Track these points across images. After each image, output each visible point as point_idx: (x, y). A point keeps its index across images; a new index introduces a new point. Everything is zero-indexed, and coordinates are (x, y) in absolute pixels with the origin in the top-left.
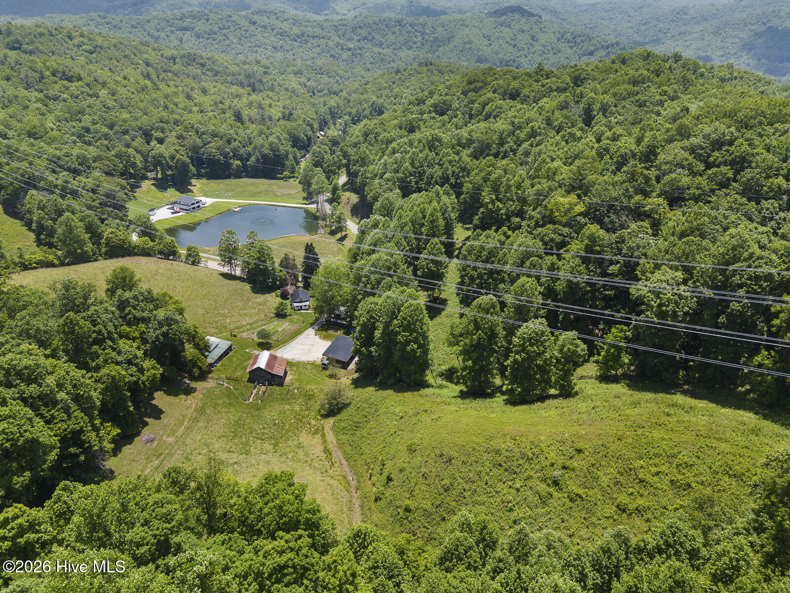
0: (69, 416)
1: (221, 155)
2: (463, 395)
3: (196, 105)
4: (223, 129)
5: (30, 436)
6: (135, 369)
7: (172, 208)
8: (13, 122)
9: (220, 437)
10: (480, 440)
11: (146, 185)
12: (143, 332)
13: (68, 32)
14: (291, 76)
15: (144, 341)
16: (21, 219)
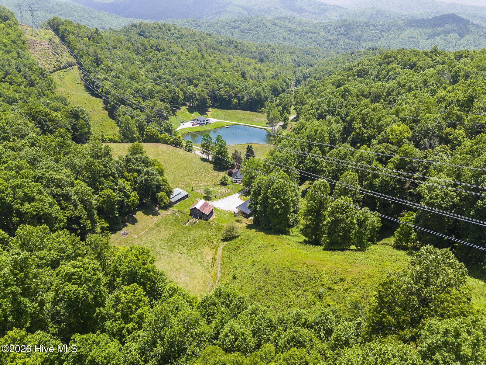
0: (76, 208)
1: (227, 95)
2: (304, 242)
3: (222, 68)
4: (232, 81)
5: (47, 212)
6: (122, 194)
7: (193, 122)
8: (125, 71)
9: (161, 240)
11: (184, 109)
12: (136, 177)
13: (169, 26)
14: (287, 54)
15: (136, 182)
16: (115, 120)
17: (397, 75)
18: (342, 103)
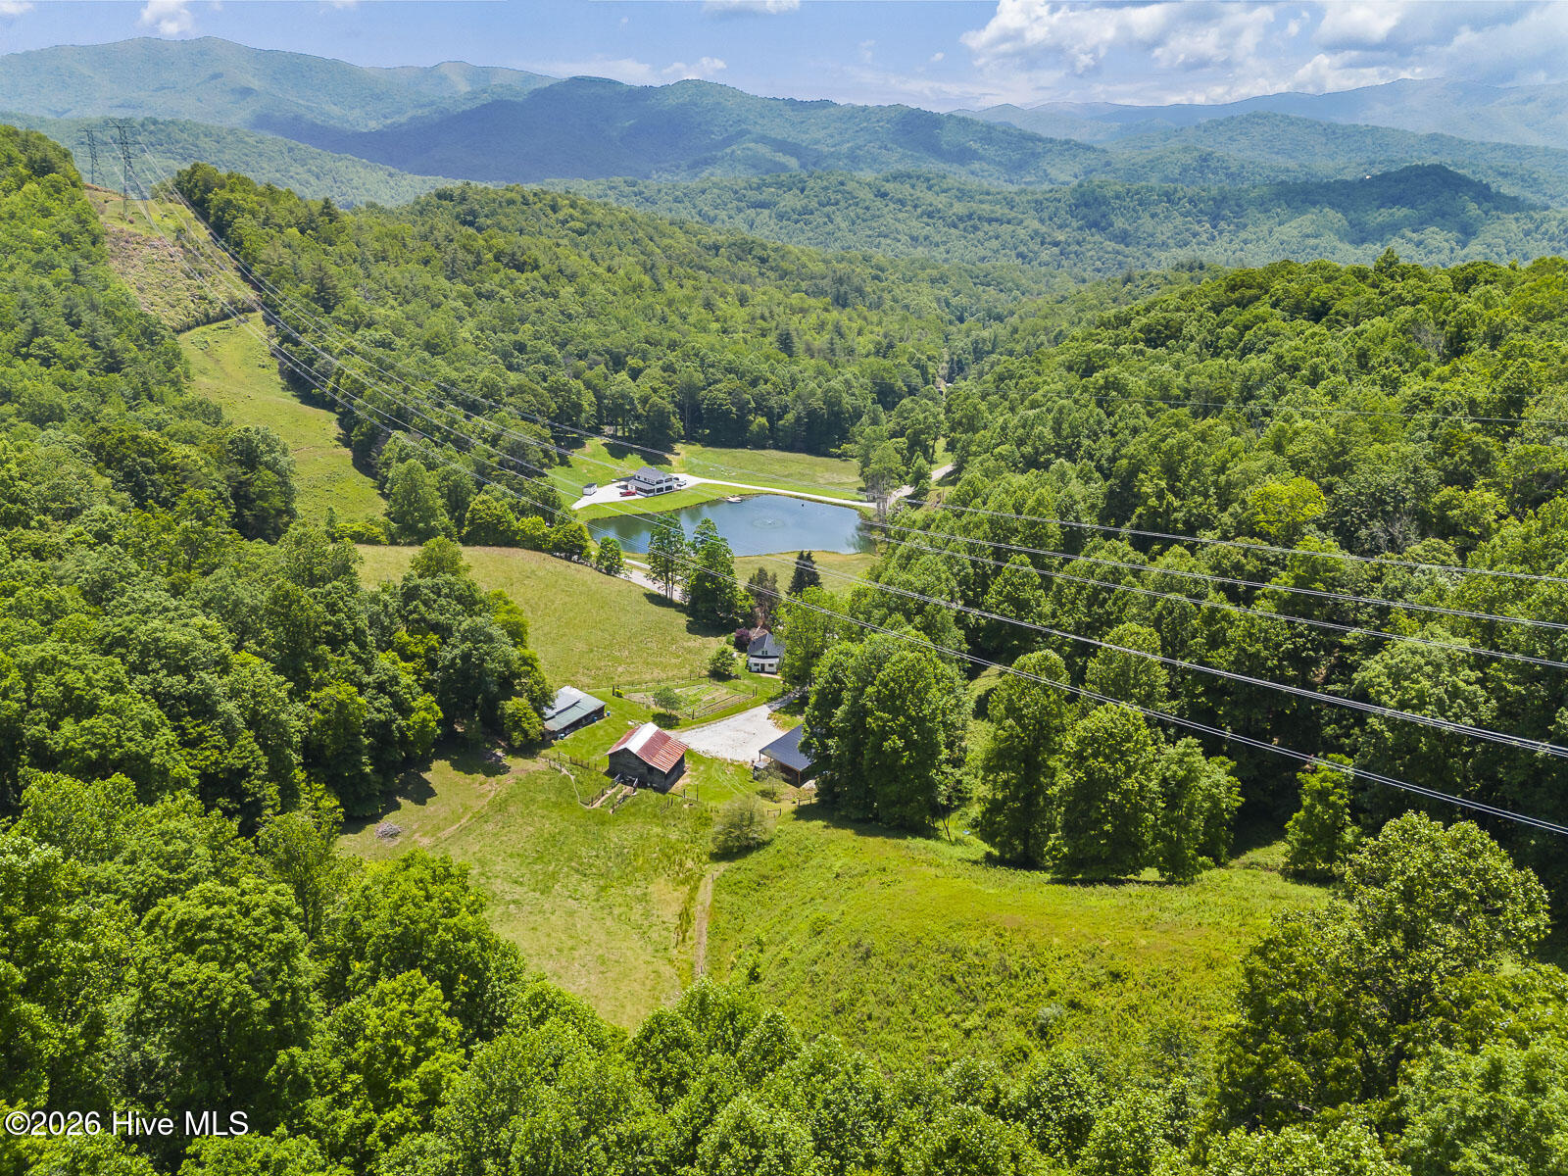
0: (231, 743)
1: (733, 404)
3: (717, 320)
4: (749, 360)
5: (134, 749)
6: (387, 700)
7: (626, 487)
8: (410, 327)
9: (511, 856)
11: (595, 443)
12: (433, 649)
13: (553, 199)
14: (924, 285)
15: (432, 665)
16: (374, 476)
17: (1270, 338)
18: (1100, 422)
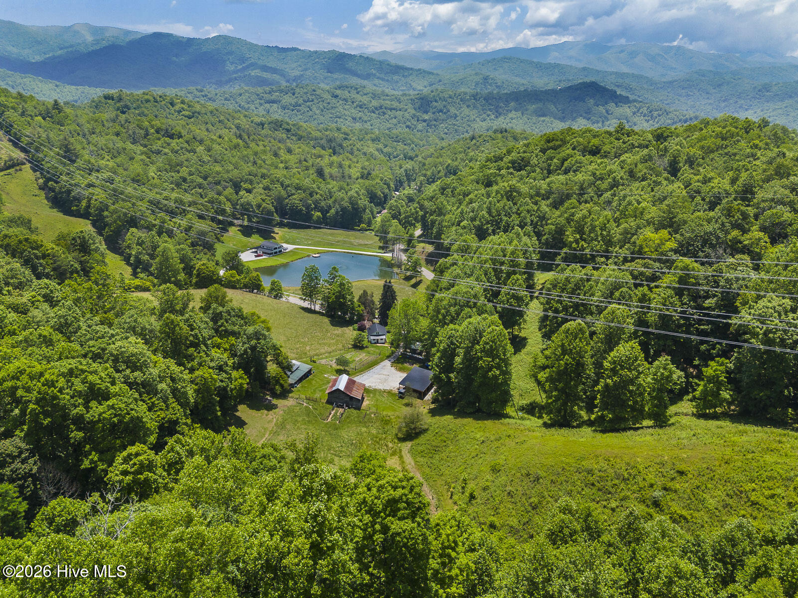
0: (168, 406)
1: (303, 206)
2: (545, 425)
3: (282, 162)
4: (307, 182)
5: (136, 415)
6: (224, 376)
7: (256, 252)
8: (120, 170)
10: (572, 461)
11: (233, 230)
12: (233, 345)
13: (171, 99)
14: (369, 142)
16: (121, 254)
17: (579, 165)
18: (510, 208)
